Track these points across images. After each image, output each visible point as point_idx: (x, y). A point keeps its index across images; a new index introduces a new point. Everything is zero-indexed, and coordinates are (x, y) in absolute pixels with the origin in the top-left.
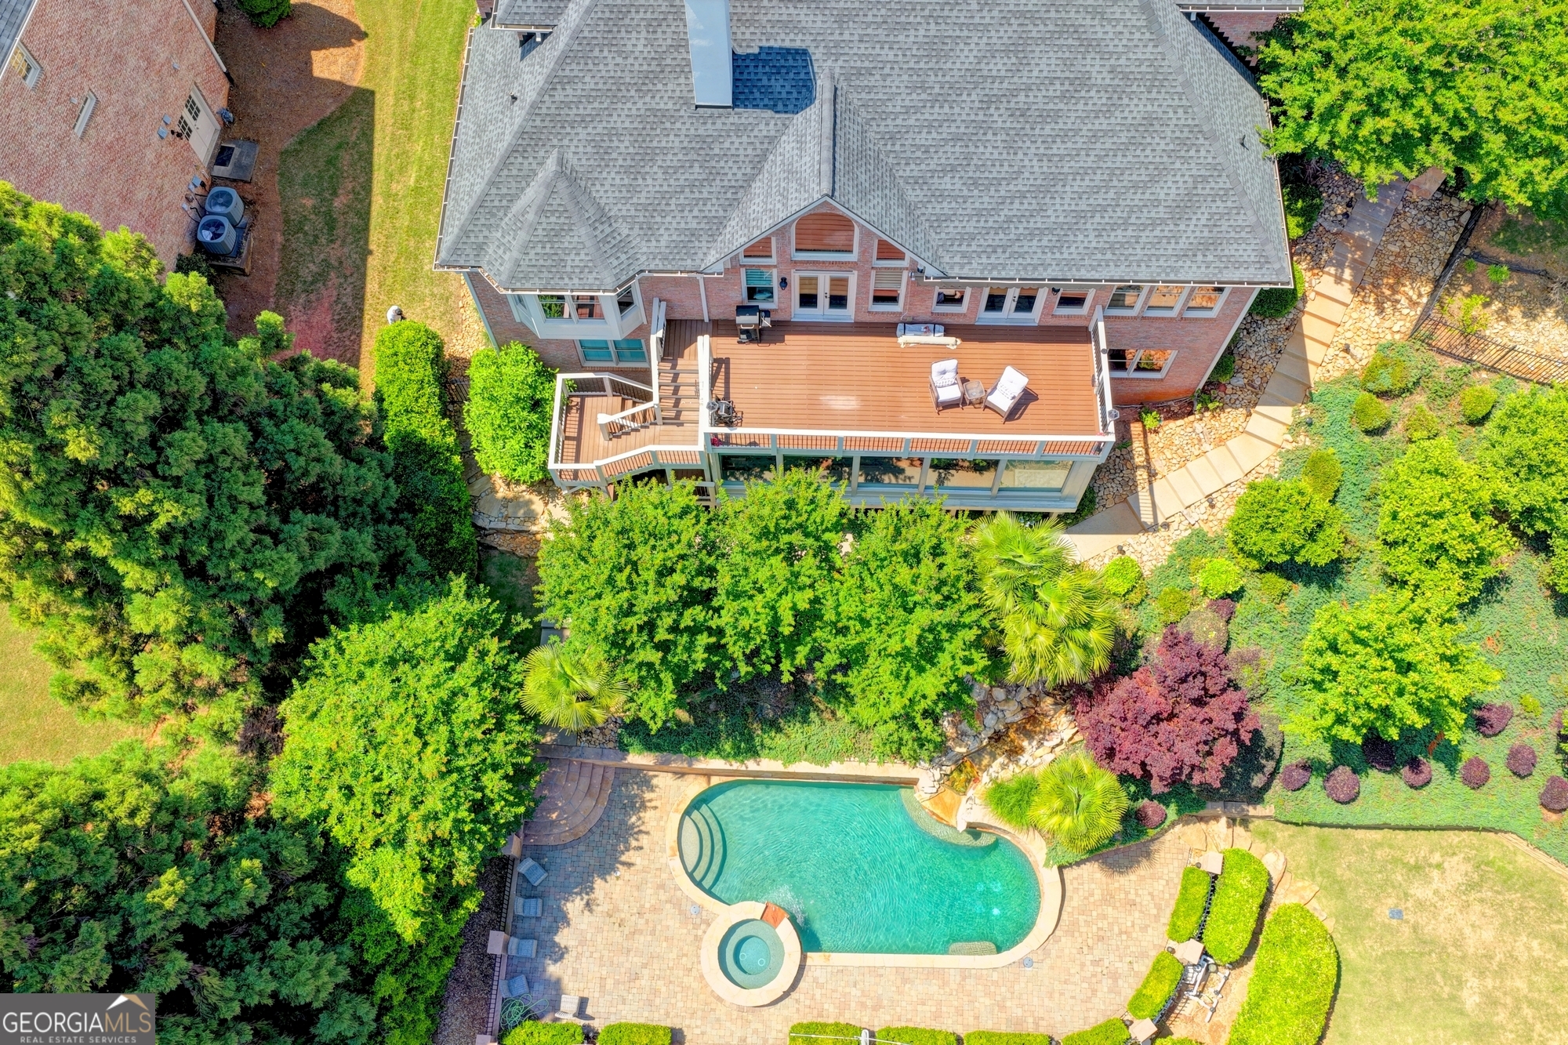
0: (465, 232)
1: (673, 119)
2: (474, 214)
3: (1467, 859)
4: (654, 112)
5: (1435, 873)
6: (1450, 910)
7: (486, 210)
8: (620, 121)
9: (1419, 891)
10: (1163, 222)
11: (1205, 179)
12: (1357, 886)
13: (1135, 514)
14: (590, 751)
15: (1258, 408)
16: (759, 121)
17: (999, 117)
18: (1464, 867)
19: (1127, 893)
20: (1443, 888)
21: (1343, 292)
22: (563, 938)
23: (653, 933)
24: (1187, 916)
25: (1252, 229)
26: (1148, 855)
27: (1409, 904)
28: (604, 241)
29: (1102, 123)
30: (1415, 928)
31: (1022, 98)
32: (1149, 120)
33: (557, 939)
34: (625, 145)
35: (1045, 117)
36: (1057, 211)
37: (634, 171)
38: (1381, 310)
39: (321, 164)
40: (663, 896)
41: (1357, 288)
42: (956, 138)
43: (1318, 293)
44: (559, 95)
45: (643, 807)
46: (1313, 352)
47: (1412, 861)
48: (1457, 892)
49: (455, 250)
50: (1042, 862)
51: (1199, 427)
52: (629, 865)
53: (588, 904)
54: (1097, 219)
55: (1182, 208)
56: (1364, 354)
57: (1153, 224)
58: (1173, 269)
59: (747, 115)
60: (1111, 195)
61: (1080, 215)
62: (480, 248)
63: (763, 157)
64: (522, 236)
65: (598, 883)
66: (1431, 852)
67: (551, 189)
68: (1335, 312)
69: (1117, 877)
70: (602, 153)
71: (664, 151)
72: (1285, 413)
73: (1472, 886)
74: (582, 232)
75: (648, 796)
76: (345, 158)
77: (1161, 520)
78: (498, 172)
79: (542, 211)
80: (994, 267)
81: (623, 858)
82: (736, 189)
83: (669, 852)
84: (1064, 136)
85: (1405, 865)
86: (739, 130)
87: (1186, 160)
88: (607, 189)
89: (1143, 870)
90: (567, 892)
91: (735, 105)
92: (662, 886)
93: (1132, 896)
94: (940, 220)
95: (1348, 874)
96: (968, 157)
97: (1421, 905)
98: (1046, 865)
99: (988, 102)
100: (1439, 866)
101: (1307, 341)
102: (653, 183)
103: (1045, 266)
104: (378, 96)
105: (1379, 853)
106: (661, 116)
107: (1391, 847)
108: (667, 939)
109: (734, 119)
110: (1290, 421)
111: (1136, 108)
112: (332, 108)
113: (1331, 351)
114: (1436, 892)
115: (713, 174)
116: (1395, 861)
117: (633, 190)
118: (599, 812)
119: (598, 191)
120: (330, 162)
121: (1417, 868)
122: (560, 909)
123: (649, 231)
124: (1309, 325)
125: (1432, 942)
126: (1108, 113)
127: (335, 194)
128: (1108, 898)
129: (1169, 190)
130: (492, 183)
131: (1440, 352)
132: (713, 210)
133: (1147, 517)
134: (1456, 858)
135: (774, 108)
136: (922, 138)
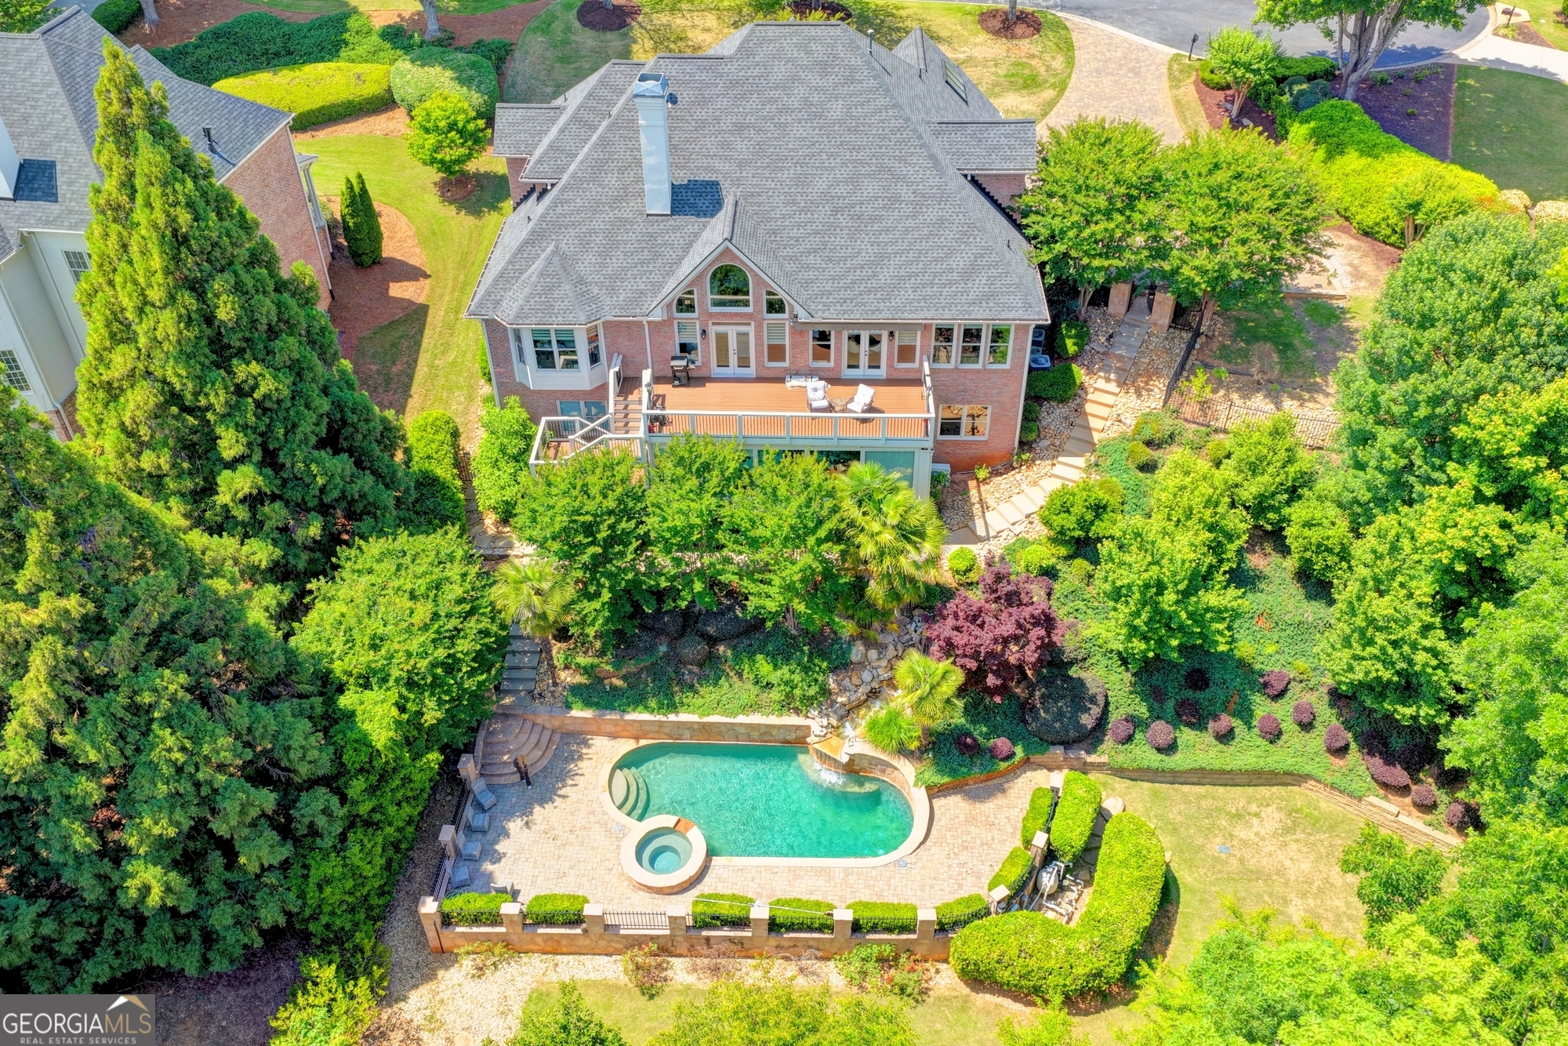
0: (488, 293)
1: (632, 223)
2: (496, 281)
3: (1280, 809)
4: (620, 219)
5: (1255, 821)
6: (1270, 848)
7: (504, 279)
8: (598, 224)
9: (1241, 833)
10: (957, 282)
11: (982, 256)
12: (1188, 827)
13: (974, 532)
14: (542, 709)
15: (1061, 459)
16: (688, 223)
17: (843, 220)
18: (1277, 815)
19: (987, 817)
20: (1263, 832)
21: (1112, 387)
22: (500, 847)
23: (582, 844)
24: (1035, 819)
25: (1018, 286)
26: (1004, 791)
27: (1235, 843)
28: (582, 295)
29: (910, 223)
30: (1242, 861)
31: (857, 208)
32: (941, 221)
33: (497, 847)
34: (599, 239)
35: (874, 219)
36: (885, 276)
37: (605, 254)
38: (1139, 395)
39: (387, 346)
40: (592, 819)
41: (1121, 384)
42: (816, 233)
43: (1096, 389)
44: (559, 210)
45: (580, 758)
46: (1094, 423)
47: (1233, 811)
48: (1275, 834)
49: (480, 305)
50: (912, 784)
51: (1018, 477)
52: (564, 797)
53: (527, 823)
54: (913, 280)
55: (969, 273)
56: (1130, 421)
57: (950, 283)
58: (967, 312)
59: (680, 220)
60: (921, 265)
61: (901, 279)
62: (498, 303)
63: (690, 245)
64: (527, 290)
65: (537, 809)
66: (1249, 803)
67: (549, 262)
68: (1109, 399)
69: (978, 805)
70: (584, 243)
71: (625, 242)
72: (1080, 462)
73: (1288, 830)
74: (567, 288)
75: (584, 751)
76: (405, 344)
77: (992, 534)
78: (514, 256)
79: (542, 275)
80: (846, 312)
81: (560, 792)
82: (671, 265)
83: (600, 789)
84: (887, 230)
85: (1228, 813)
86: (674, 229)
87: (967, 244)
88: (586, 265)
89: (999, 800)
90: (510, 815)
91: (672, 214)
92: (593, 813)
93: (992, 819)
94: (807, 283)
95: (1179, 818)
96: (825, 244)
97: (1245, 843)
98: (916, 785)
99: (836, 211)
100: (1257, 815)
101: (1090, 419)
102: (616, 262)
103: (880, 311)
104: (431, 312)
105: (1204, 803)
106: (624, 222)
107: (1213, 798)
108: (593, 848)
109: (671, 222)
110: (1083, 465)
111: (932, 214)
112: (400, 314)
113: (1109, 423)
114: (1257, 834)
115: (656, 256)
116: (1219, 810)
117: (603, 266)
118: (545, 762)
119: (580, 267)
120: (393, 345)
121: (1238, 816)
122: (503, 828)
123: (612, 291)
124: (1089, 408)
125: (1258, 872)
126: (914, 217)
127: (394, 363)
128: (971, 820)
129: (960, 262)
130: (510, 262)
131: (1186, 420)
132: (656, 277)
133: (981, 531)
134: (1270, 809)
135: (698, 215)
136: (794, 233)
